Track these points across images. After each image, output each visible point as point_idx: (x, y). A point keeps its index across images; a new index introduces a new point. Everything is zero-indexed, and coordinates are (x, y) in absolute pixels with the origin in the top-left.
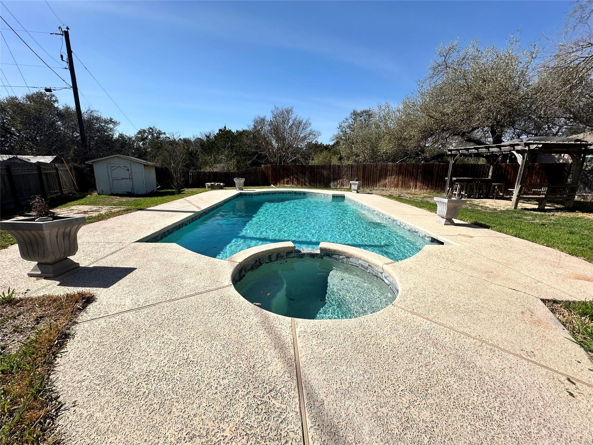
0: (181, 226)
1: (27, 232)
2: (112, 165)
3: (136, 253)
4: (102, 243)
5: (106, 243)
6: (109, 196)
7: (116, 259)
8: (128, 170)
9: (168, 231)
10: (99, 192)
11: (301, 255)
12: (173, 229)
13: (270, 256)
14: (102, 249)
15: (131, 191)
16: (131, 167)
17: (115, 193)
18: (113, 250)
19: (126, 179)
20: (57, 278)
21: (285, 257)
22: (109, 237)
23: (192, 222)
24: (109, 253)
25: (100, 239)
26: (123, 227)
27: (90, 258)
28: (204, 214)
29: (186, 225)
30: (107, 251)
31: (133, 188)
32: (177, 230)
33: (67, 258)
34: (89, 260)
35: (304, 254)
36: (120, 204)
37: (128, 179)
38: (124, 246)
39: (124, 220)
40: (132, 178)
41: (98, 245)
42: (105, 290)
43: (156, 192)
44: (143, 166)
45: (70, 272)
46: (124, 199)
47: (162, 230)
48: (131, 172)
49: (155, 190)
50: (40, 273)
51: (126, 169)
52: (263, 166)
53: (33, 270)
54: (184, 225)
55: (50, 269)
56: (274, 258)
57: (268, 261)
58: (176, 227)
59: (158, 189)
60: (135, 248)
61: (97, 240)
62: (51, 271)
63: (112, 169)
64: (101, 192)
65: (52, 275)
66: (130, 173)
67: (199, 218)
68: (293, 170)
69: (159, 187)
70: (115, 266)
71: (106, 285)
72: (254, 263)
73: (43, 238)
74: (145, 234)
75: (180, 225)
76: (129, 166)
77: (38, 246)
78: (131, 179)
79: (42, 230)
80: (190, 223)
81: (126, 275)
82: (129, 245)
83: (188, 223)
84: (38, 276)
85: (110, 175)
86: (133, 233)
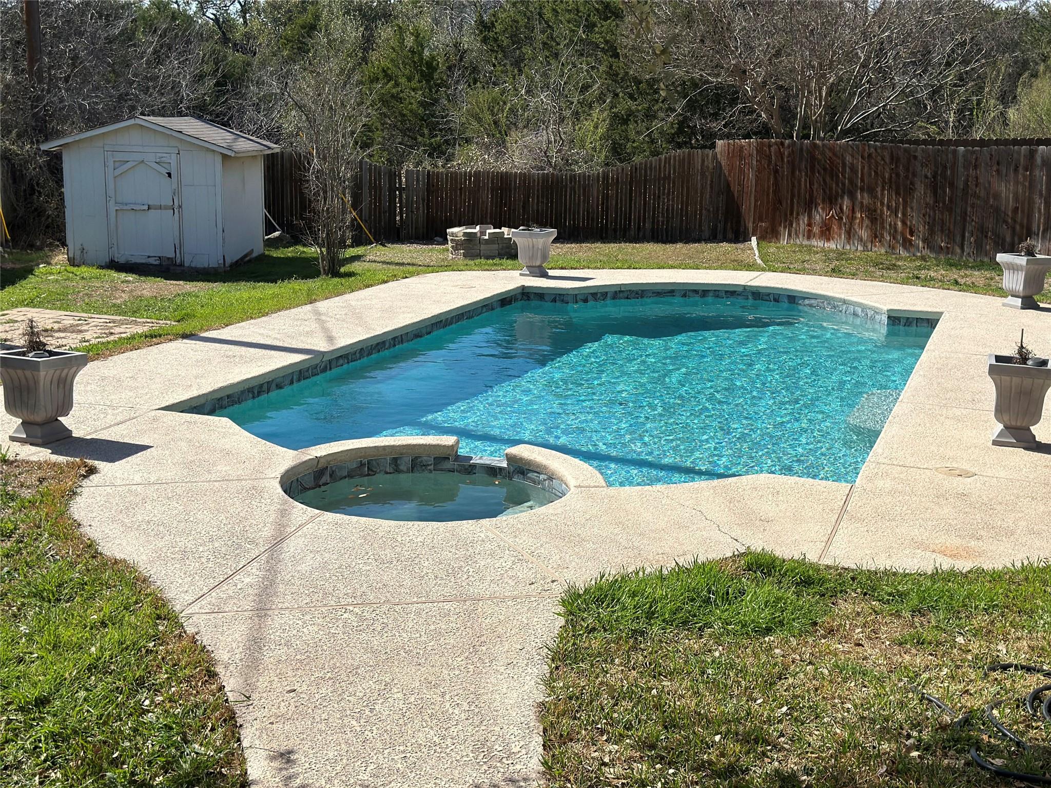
0: (265, 387)
1: (19, 372)
2: (119, 157)
3: (155, 426)
4: (101, 407)
5: (109, 406)
6: (103, 272)
7: (125, 433)
8: (169, 175)
9: (228, 396)
10: (71, 255)
11: (468, 469)
12: (243, 392)
13: (395, 460)
14: (102, 416)
15: (172, 255)
16: (179, 163)
17: (122, 260)
18: (119, 419)
19: (160, 208)
20: (48, 446)
21: (432, 467)
22: (113, 397)
23: (299, 380)
24: (112, 423)
25: (97, 398)
26: (139, 379)
27: (85, 427)
28: (341, 361)
29: (279, 387)
30: (110, 419)
31: (179, 246)
32: (253, 398)
33: (57, 420)
34: (84, 429)
35: (474, 466)
36: (133, 310)
37: (166, 208)
38: (137, 414)
39: (142, 363)
40: (180, 207)
41: (95, 409)
42: (109, 465)
43: (262, 258)
44: (219, 159)
45: (61, 442)
46: (151, 287)
47: (214, 391)
48: (180, 182)
49: (259, 248)
50: (25, 436)
51: (164, 171)
52: (720, 143)
53: (15, 432)
54: (274, 386)
55: (38, 431)
56: (405, 464)
57: (392, 471)
58: (250, 390)
59: (270, 244)
60: (155, 419)
61: (91, 399)
62: (39, 435)
63: (118, 172)
64: (78, 253)
65: (40, 441)
66: (175, 186)
67: (324, 370)
68: (853, 169)
69: (277, 234)
70: (122, 441)
71: (112, 460)
72: (355, 466)
73: (36, 382)
74: (177, 397)
75: (261, 386)
76: (173, 159)
77: (28, 393)
78: (176, 208)
79: (39, 371)
80: (292, 383)
81: (137, 453)
82: (145, 413)
83: (287, 382)
84: (22, 441)
85: (111, 193)
86: (157, 393)
